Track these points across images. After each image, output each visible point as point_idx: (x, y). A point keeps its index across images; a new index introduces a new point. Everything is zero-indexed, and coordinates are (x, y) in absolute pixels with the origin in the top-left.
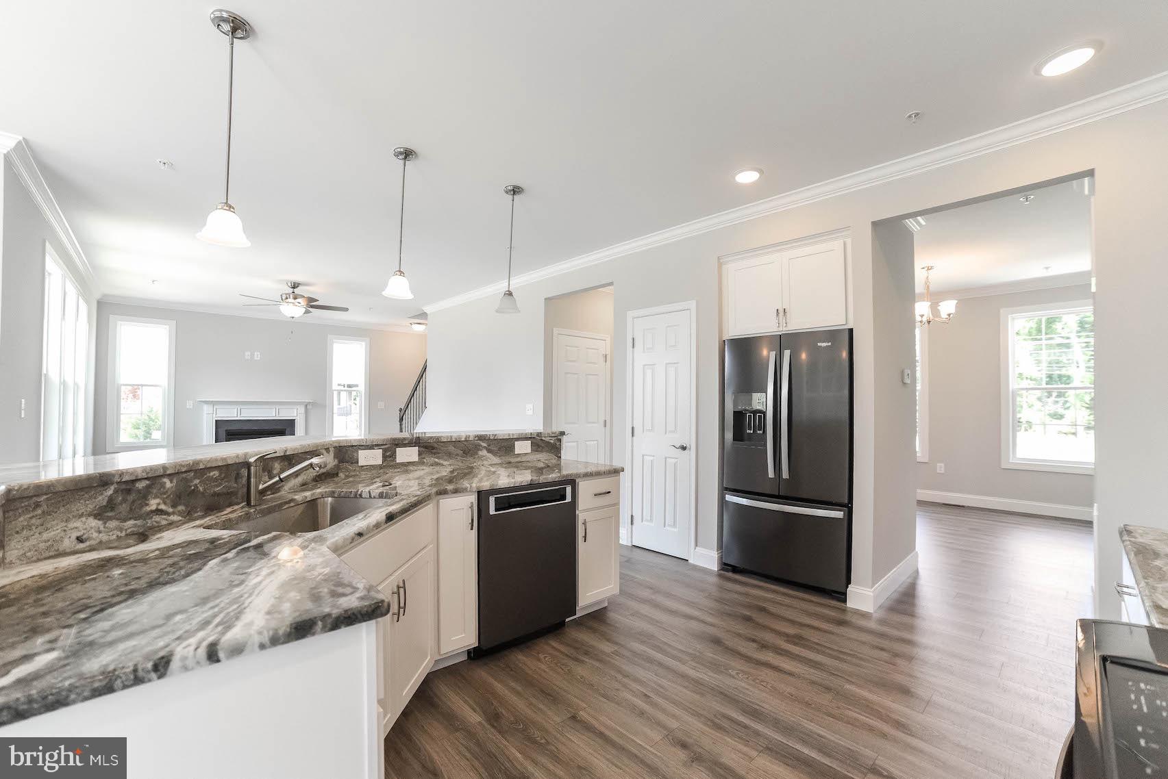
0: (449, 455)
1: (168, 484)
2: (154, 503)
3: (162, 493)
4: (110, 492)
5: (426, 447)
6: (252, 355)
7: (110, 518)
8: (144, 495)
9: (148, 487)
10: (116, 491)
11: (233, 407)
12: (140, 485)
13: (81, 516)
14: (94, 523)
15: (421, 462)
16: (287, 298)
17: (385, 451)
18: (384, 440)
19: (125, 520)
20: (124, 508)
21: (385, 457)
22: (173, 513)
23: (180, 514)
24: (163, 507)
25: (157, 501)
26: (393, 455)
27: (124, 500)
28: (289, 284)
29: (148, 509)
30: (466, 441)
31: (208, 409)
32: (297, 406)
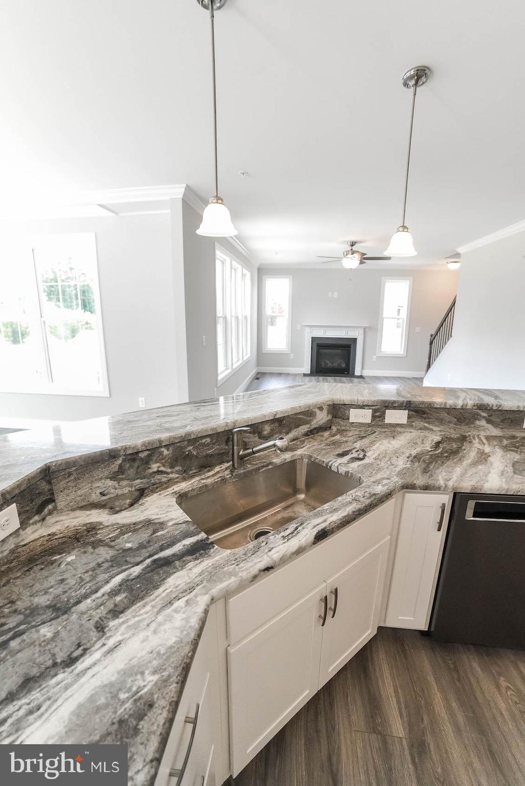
1: (166, 452)
2: (155, 467)
3: (161, 459)
4: (119, 461)
5: (416, 411)
6: (333, 295)
7: (122, 479)
8: (147, 462)
9: (149, 456)
10: (124, 461)
11: (321, 329)
12: (142, 455)
13: (101, 479)
14: (110, 483)
15: (409, 425)
16: (347, 255)
17: (375, 411)
18: (374, 401)
19: (134, 480)
20: (131, 472)
21: (374, 417)
22: (172, 473)
23: (177, 472)
24: (162, 469)
25: (158, 465)
26: (382, 416)
27: (131, 467)
28: (349, 244)
29: (151, 471)
30: (462, 408)
31: (307, 330)
32: (359, 329)
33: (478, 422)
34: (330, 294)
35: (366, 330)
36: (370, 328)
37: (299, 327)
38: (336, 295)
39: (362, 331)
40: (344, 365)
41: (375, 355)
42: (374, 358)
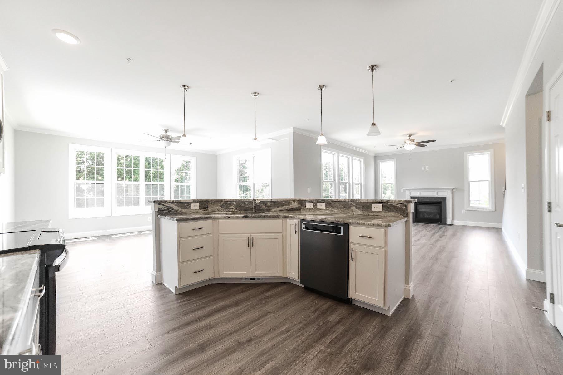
0: (337, 208)
1: (235, 203)
2: (231, 207)
3: (233, 205)
4: (223, 202)
5: (328, 203)
6: (425, 168)
7: (223, 208)
8: (230, 204)
9: (230, 203)
10: (224, 203)
11: (418, 191)
12: (228, 202)
13: (218, 206)
14: (220, 208)
15: (326, 209)
16: (407, 142)
17: (314, 203)
18: (313, 199)
19: (226, 209)
20: (226, 206)
21: (314, 206)
22: (236, 209)
23: (237, 210)
24: (233, 208)
25: (232, 206)
26: (316, 205)
27: (225, 205)
28: (408, 136)
29: (230, 207)
30: (344, 202)
31: (408, 192)
32: (447, 191)
33: (352, 208)
34: (423, 168)
35: (454, 191)
36: (456, 189)
37: (402, 190)
38: (427, 168)
39: (449, 192)
40: (438, 217)
41: (464, 209)
42: (463, 212)
